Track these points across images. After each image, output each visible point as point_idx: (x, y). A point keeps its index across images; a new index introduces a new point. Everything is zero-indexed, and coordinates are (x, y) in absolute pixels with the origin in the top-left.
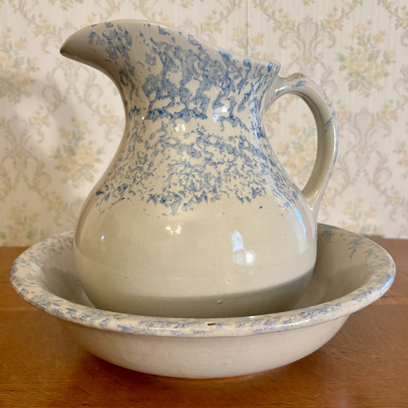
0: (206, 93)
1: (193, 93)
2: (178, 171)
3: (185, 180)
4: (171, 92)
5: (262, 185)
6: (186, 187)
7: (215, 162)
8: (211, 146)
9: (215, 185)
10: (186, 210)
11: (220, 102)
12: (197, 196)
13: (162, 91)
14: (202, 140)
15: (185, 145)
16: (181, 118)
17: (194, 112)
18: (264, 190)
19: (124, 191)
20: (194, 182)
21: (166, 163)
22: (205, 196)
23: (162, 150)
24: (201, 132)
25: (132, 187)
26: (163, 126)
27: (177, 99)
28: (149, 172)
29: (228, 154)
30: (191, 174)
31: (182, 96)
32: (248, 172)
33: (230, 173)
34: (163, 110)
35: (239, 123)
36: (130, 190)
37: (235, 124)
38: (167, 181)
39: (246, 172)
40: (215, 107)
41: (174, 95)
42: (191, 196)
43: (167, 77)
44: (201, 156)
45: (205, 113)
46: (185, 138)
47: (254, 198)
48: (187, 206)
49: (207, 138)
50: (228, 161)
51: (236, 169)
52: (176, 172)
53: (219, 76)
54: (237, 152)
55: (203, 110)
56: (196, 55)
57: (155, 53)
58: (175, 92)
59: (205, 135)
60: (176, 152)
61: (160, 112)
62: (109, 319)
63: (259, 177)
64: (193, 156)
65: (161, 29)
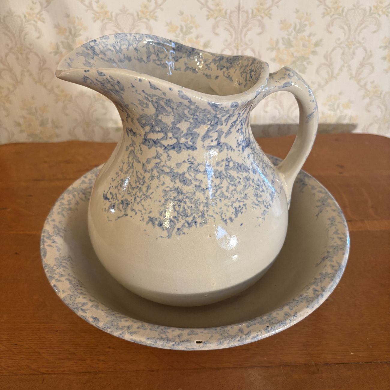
0: (195, 130)
1: (184, 131)
2: (172, 198)
3: (178, 206)
4: (163, 129)
5: (243, 202)
6: (179, 213)
7: (204, 189)
8: (200, 174)
9: (204, 210)
10: (179, 234)
11: (208, 135)
12: (188, 221)
13: (155, 127)
14: (192, 169)
15: (177, 173)
16: (174, 150)
17: (185, 145)
18: (245, 206)
19: (128, 207)
20: (186, 208)
21: (162, 188)
22: (195, 221)
23: (157, 176)
24: (192, 162)
25: (133, 205)
26: (157, 154)
27: (170, 135)
28: (147, 195)
29: (215, 179)
30: (183, 200)
31: (174, 133)
32: (232, 191)
33: (216, 197)
34: (158, 141)
35: (225, 147)
36: (132, 208)
37: (222, 149)
38: (163, 206)
39: (230, 192)
40: (204, 140)
41: (167, 132)
42: (183, 221)
43: (160, 118)
44: (191, 184)
45: (195, 145)
46: (178, 168)
47: (236, 217)
48: (180, 231)
49: (197, 167)
50: (215, 186)
51: (222, 192)
52: (171, 198)
53: (208, 118)
54: (223, 175)
55: (193, 143)
56: (186, 106)
57: (147, 101)
58: (167, 129)
59: (195, 164)
60: (170, 179)
61: (155, 142)
62: (124, 333)
63: (242, 194)
64: (185, 184)
65: (152, 85)
